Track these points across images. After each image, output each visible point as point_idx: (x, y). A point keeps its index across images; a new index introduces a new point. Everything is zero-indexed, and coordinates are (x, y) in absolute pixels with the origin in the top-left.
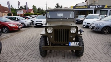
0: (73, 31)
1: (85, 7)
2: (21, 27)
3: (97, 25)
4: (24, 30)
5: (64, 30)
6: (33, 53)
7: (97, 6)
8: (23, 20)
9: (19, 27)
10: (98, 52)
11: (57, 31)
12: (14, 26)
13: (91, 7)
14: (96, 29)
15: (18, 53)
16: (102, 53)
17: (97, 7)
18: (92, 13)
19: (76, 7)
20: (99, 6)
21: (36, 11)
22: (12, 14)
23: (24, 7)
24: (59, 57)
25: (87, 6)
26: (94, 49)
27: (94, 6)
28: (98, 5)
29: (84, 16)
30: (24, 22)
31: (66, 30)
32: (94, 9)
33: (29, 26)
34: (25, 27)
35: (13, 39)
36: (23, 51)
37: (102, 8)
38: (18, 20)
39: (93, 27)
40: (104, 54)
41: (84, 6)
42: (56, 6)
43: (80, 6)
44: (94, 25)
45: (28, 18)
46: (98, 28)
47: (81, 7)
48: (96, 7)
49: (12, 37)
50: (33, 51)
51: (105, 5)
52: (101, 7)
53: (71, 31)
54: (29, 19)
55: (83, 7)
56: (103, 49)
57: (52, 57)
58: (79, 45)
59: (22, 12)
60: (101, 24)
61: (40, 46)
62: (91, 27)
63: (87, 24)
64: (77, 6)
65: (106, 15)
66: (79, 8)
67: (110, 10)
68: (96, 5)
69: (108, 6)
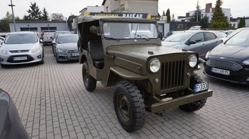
1: (113, 16)
13: (124, 16)
28: (136, 14)
31: (180, 61)
47: (106, 15)
48: (134, 17)
51: (147, 14)
52: (141, 17)
55: (109, 15)
68: (133, 14)
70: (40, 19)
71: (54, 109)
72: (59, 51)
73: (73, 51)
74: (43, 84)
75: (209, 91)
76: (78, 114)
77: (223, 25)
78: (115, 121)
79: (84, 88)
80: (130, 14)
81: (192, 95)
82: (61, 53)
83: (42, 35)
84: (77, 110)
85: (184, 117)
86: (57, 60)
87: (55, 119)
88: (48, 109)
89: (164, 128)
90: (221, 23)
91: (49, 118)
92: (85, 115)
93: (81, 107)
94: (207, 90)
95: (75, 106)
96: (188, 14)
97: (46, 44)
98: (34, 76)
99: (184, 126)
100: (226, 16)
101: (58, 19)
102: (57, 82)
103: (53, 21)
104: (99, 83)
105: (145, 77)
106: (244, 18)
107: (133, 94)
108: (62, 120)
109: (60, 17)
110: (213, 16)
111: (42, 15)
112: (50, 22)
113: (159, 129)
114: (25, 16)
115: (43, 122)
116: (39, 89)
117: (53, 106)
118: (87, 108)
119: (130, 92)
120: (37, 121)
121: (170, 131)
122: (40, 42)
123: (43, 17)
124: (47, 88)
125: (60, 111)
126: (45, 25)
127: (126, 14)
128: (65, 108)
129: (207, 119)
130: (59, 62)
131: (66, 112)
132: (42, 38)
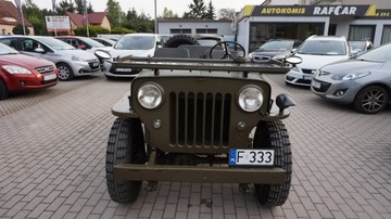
0: (250, 102)
1: (295, 11)
2: (52, 76)
3: (341, 78)
4: (65, 91)
5: (210, 94)
6: (85, 184)
7: (338, 8)
8: (66, 52)
9: (47, 78)
10: (346, 185)
11: (182, 101)
12: (24, 71)
13: (317, 10)
14: (335, 94)
15: (21, 186)
16: (362, 190)
17: (341, 10)
18: (321, 33)
19: (264, 11)
20: (346, 8)
21: (120, 21)
22: (31, 30)
23: (75, 5)
24: (189, 206)
25: (302, 7)
26: (327, 174)
27: (328, 7)
28: (344, 7)
29: (293, 42)
30: (67, 59)
31: (219, 95)
32: (327, 21)
33: (86, 76)
34: (73, 77)
35: (15, 124)
36: (44, 176)
37: (356, 17)
38: (47, 50)
39: (325, 87)
40: (367, 196)
41: (292, 7)
42: (192, 6)
43: (277, 7)
44: (327, 79)
45: (85, 43)
46: (344, 90)
47: (283, 11)
48: (336, 13)
49: (15, 117)
50: (85, 176)
51: (368, 6)
52: (353, 11)
53: (241, 103)
54: (87, 47)
55: (289, 11)
56: (361, 172)
57: (160, 205)
58: (272, 163)
59: (65, 23)
60: (354, 76)
61: (107, 162)
62: (318, 86)
63: (301, 73)
64: (267, 7)
65: (368, 43)
66: (275, 15)
67: (385, 26)
68: (336, 6)
69: (377, 11)
70: (204, 16)
101: (228, 18)
109: (232, 14)
111: (206, 11)
114: (185, 13)
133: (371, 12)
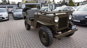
25: (36, 1)
42: (3, 1)
47: (32, 2)
48: (42, 2)
52: (45, 2)
64: (29, 1)
67: (49, 5)
69: (48, 2)
70: (7, 3)
71: (14, 38)
72: (15, 15)
73: (20, 15)
74: (9, 28)
75: (77, 28)
76: (24, 40)
77: (72, 5)
78: (40, 42)
79: (26, 29)
80: (40, 1)
81: (71, 31)
82: (16, 16)
83: (8, 9)
84: (23, 38)
85: (66, 39)
86: (14, 18)
87: (15, 42)
88: (12, 38)
89: (59, 44)
90: (72, 4)
91: (12, 42)
92: (27, 40)
93: (25, 37)
94: (76, 28)
95: (23, 36)
96: (60, 1)
97: (9, 13)
98: (5, 25)
99: (67, 42)
100: (73, 2)
101: (14, 4)
102: (15, 27)
103: (12, 4)
104: (32, 27)
105: (53, 24)
106: (79, 3)
107: (48, 32)
108: (18, 43)
109: (14, 3)
110: (69, 2)
111: (7, 2)
112: (11, 5)
113: (58, 44)
114: (1, 3)
115: (9, 44)
116: (7, 30)
117: (14, 37)
118: (28, 37)
119: (47, 31)
120: (7, 44)
121: (62, 45)
122: (7, 12)
123: (8, 3)
124: (11, 30)
125: (16, 39)
126: (9, 6)
127: (39, 1)
128: (19, 37)
129: (75, 39)
130: (15, 19)
131: (19, 39)
132: (8, 11)
133: (47, 2)
